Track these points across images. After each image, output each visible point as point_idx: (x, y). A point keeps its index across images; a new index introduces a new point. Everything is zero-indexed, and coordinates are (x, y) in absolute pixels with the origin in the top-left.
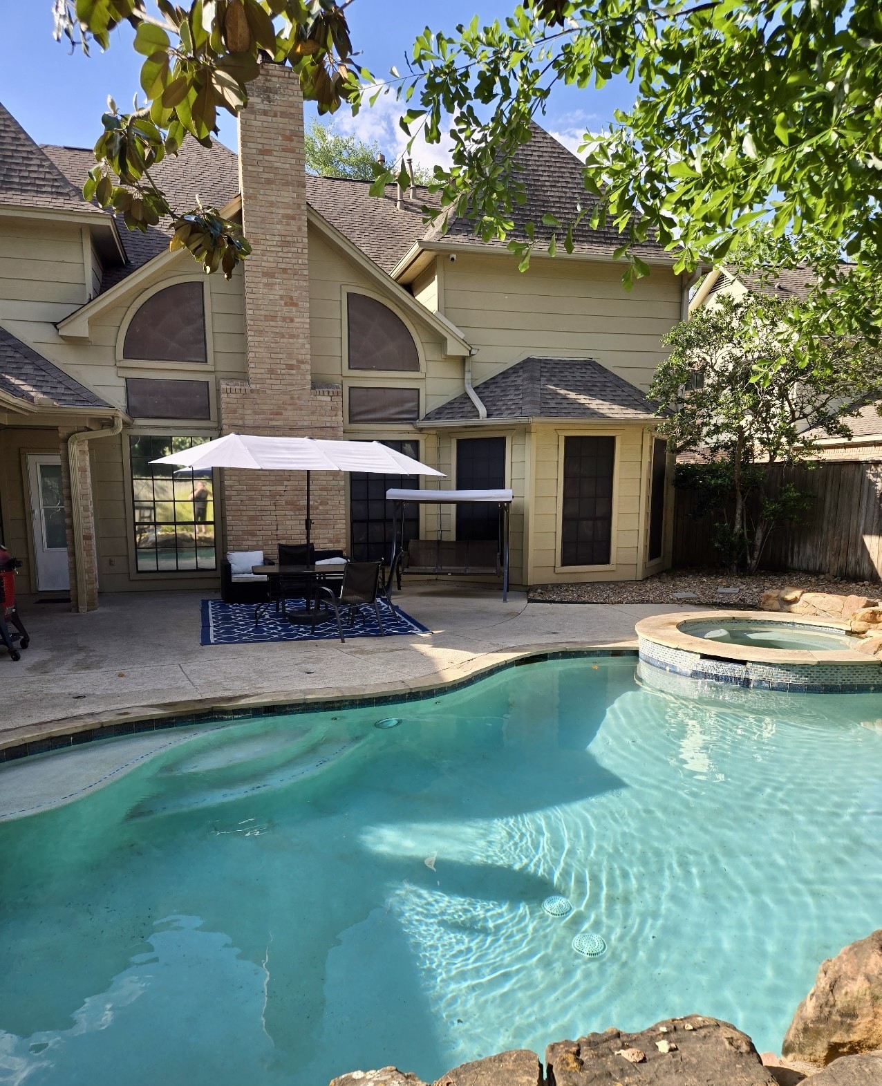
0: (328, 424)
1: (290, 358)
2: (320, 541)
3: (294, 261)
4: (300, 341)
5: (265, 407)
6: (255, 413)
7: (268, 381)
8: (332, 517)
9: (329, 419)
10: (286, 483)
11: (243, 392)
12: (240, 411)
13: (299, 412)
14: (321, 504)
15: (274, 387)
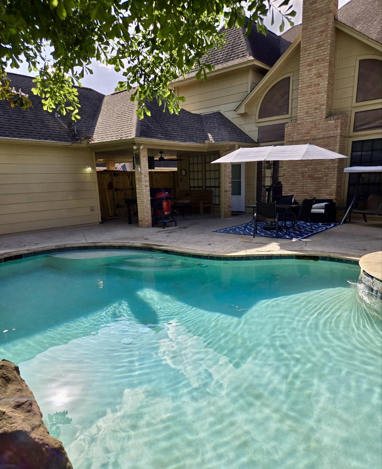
0: (332, 135)
1: (316, 104)
2: (323, 195)
3: (322, 54)
4: (322, 94)
5: (303, 131)
6: (298, 134)
7: (305, 118)
8: (329, 182)
9: (333, 132)
10: (309, 166)
11: (294, 125)
12: (292, 135)
13: (318, 131)
14: (325, 176)
15: (308, 121)
